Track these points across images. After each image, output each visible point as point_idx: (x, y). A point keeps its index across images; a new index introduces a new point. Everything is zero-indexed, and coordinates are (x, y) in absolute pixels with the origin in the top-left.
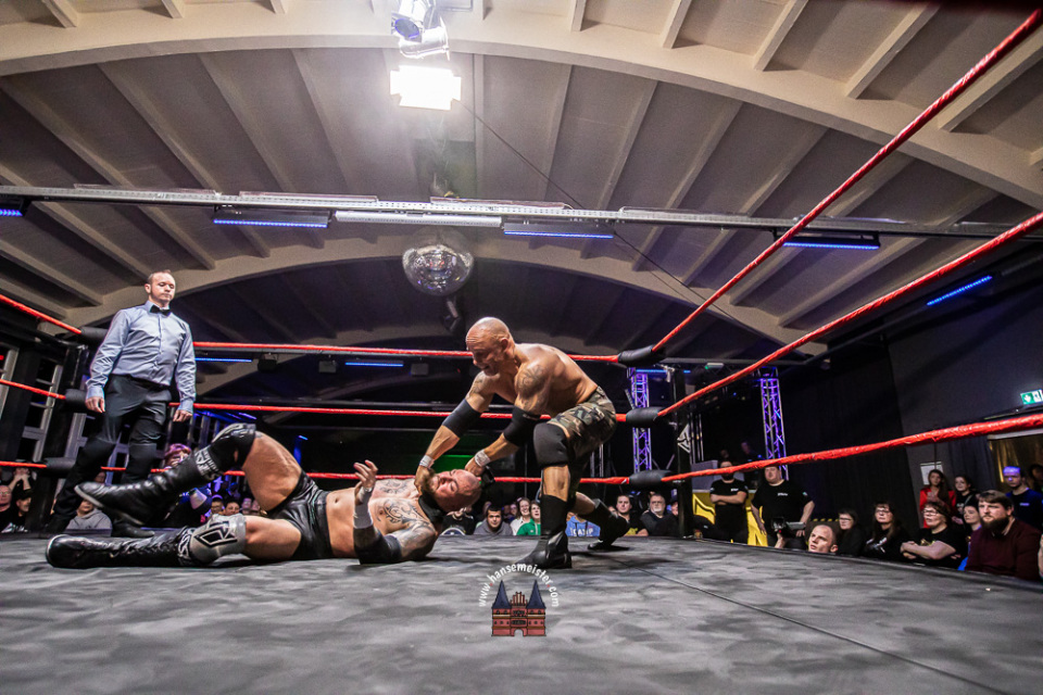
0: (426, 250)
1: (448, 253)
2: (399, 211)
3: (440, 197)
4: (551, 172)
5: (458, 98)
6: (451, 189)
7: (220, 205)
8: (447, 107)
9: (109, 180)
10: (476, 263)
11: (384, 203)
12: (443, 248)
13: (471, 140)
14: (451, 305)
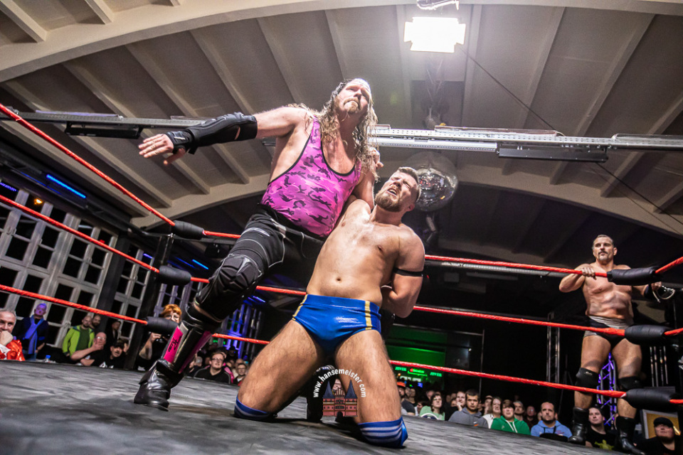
1: (436, 175)
4: (532, 104)
5: (463, 43)
8: (451, 50)
9: (184, 112)
10: (460, 185)
11: (394, 130)
13: (463, 80)
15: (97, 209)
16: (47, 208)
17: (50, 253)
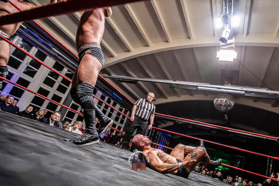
0: (221, 99)
1: (226, 101)
2: (215, 88)
3: (227, 84)
4: (264, 80)
5: (236, 58)
6: (231, 83)
7: (172, 83)
8: (232, 61)
9: (150, 77)
10: (236, 105)
11: (211, 85)
12: (226, 99)
13: (239, 70)
14: (226, 115)
15: (125, 103)
16: (112, 102)
17: (112, 114)
